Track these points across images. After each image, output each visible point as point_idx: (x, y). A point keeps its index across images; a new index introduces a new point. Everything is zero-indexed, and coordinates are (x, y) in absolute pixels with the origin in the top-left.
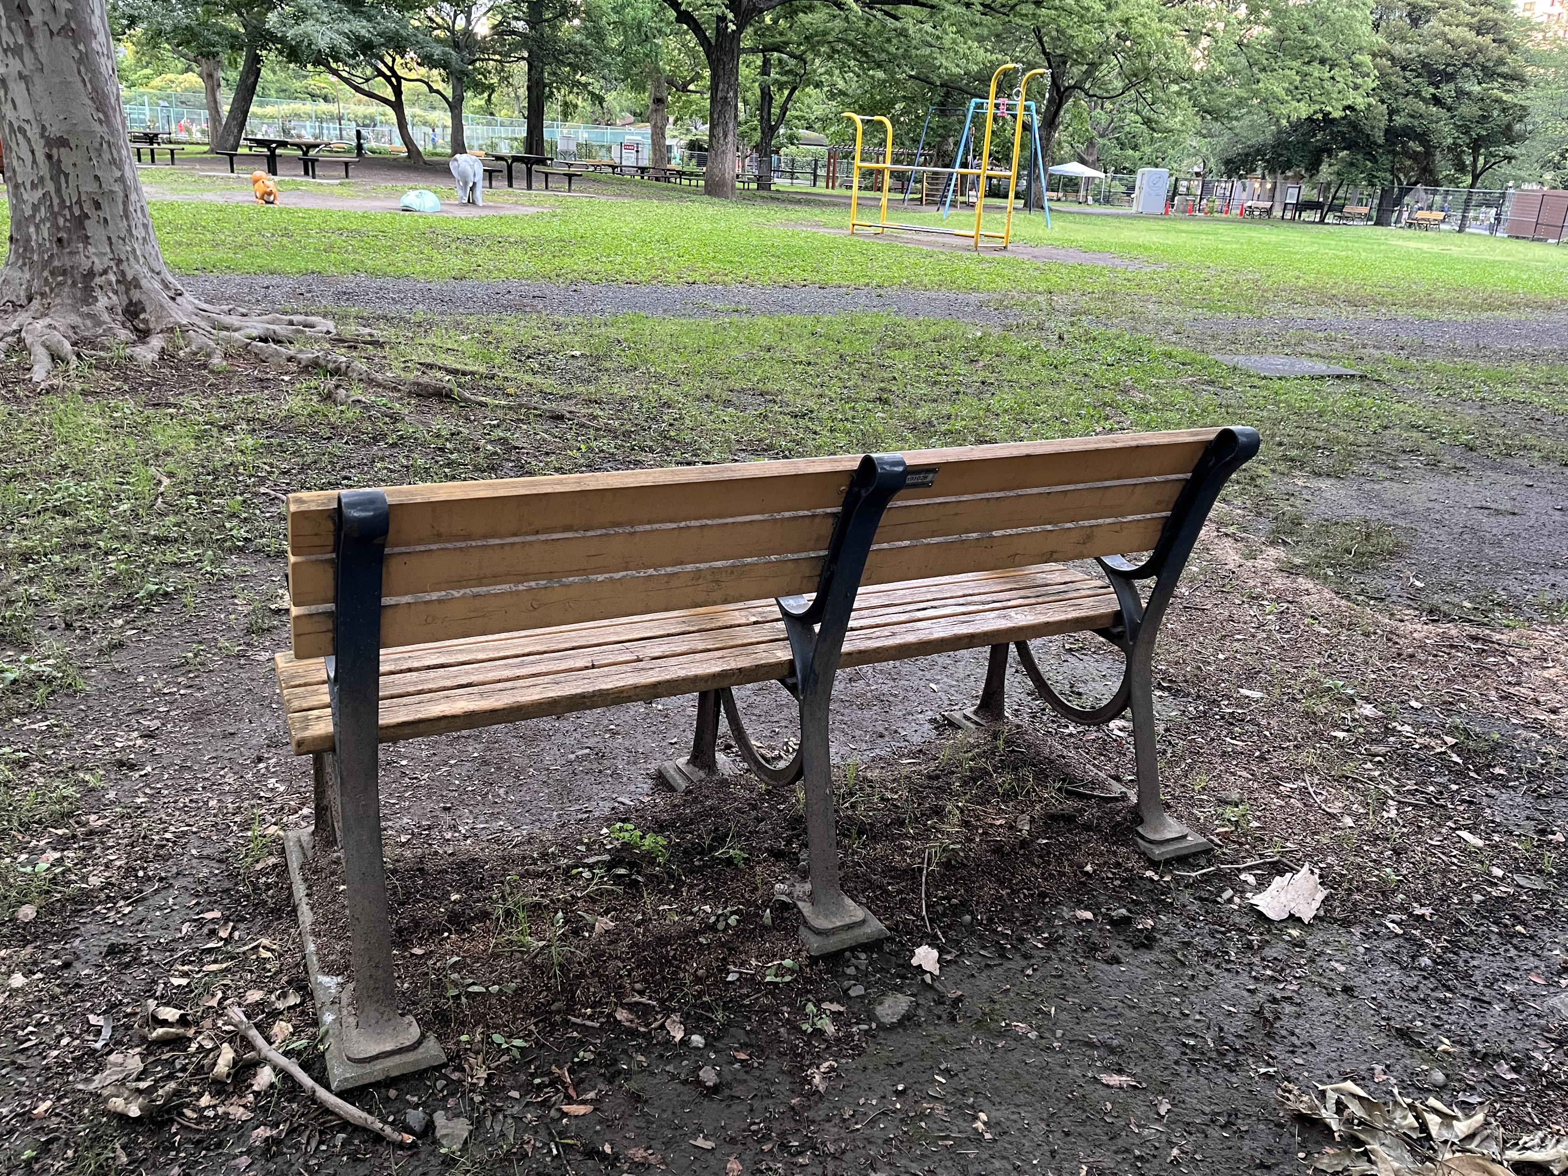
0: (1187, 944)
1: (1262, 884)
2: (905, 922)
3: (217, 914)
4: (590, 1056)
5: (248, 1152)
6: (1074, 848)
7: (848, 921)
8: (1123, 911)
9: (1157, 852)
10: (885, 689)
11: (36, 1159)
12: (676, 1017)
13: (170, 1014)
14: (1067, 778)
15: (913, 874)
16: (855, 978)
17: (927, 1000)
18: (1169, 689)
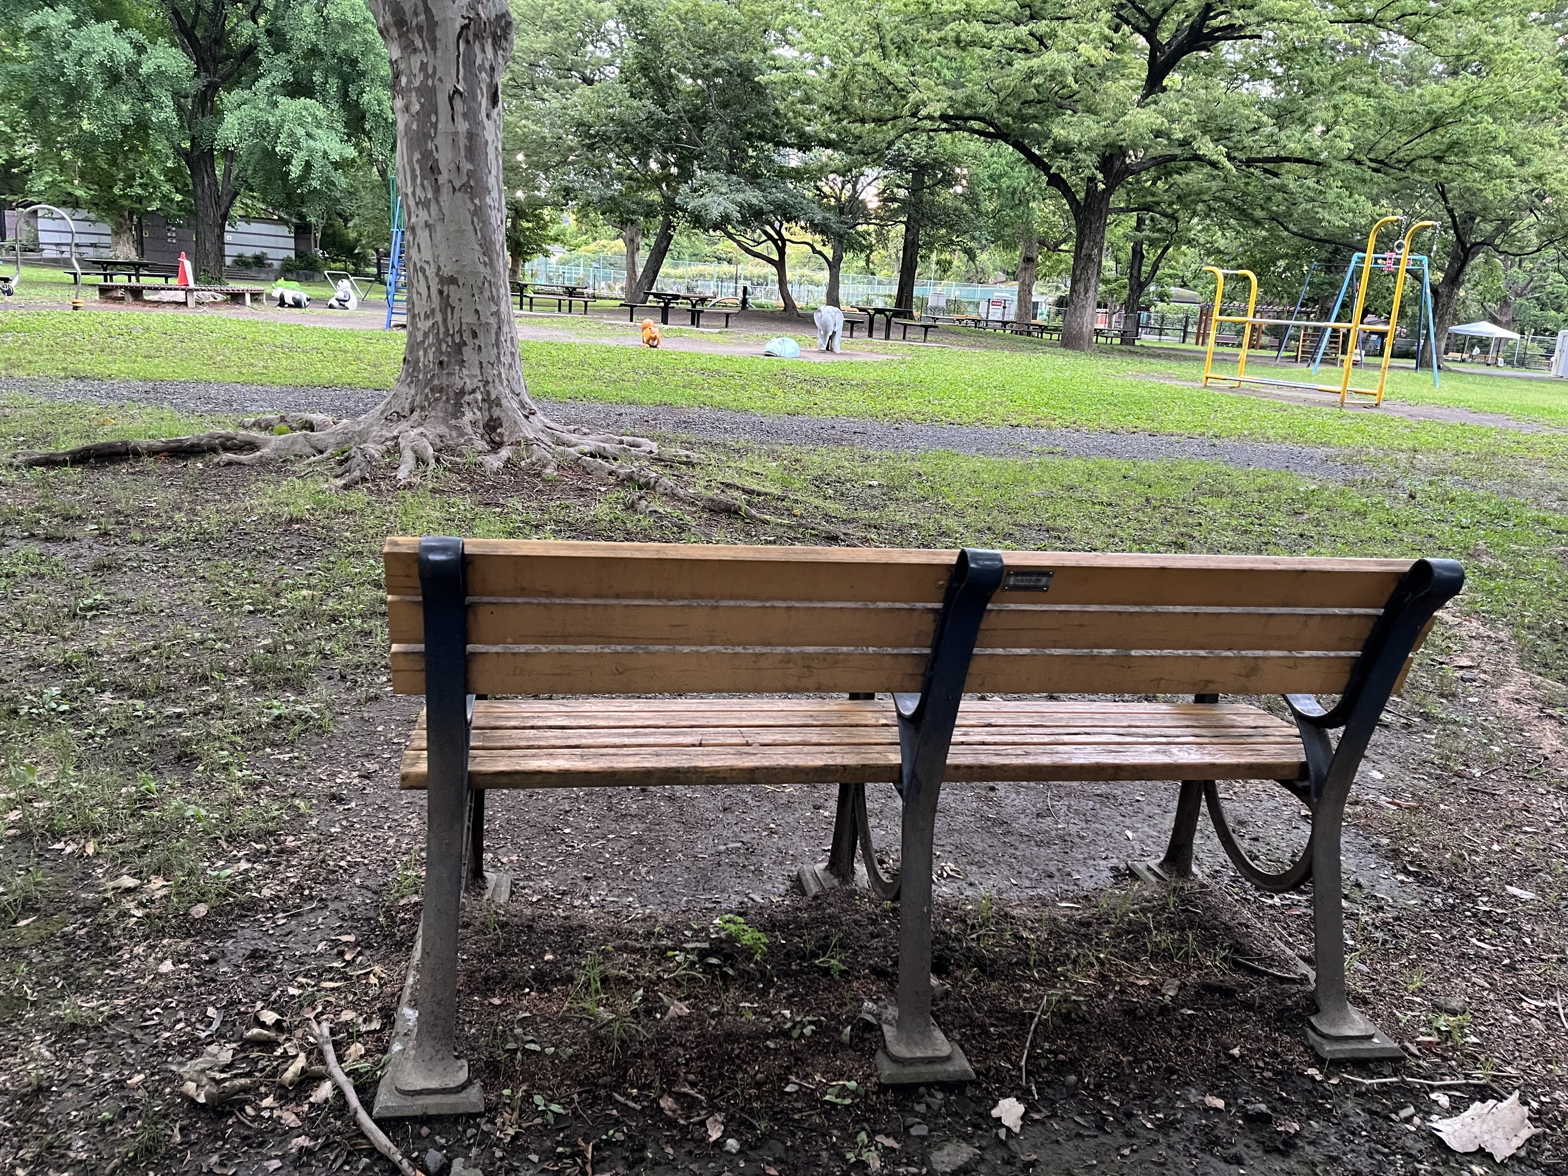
0: (1333, 1160)
1: (1456, 1108)
2: (999, 1069)
3: (351, 938)
4: (620, 1136)
5: (281, 1158)
6: (1224, 1025)
7: (930, 1053)
8: (1263, 1107)
9: (1328, 1049)
10: (1073, 829)
11: (111, 1122)
12: (720, 1117)
13: (270, 1017)
14: (1238, 948)
15: (1022, 1019)
16: (924, 1117)
17: (995, 1158)
18: (1416, 875)
